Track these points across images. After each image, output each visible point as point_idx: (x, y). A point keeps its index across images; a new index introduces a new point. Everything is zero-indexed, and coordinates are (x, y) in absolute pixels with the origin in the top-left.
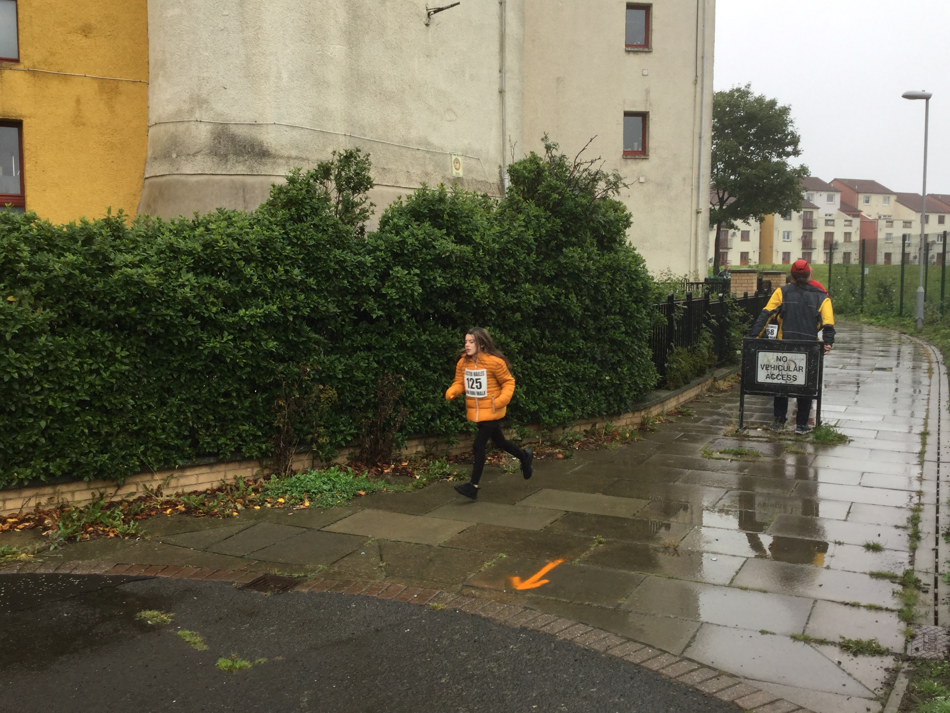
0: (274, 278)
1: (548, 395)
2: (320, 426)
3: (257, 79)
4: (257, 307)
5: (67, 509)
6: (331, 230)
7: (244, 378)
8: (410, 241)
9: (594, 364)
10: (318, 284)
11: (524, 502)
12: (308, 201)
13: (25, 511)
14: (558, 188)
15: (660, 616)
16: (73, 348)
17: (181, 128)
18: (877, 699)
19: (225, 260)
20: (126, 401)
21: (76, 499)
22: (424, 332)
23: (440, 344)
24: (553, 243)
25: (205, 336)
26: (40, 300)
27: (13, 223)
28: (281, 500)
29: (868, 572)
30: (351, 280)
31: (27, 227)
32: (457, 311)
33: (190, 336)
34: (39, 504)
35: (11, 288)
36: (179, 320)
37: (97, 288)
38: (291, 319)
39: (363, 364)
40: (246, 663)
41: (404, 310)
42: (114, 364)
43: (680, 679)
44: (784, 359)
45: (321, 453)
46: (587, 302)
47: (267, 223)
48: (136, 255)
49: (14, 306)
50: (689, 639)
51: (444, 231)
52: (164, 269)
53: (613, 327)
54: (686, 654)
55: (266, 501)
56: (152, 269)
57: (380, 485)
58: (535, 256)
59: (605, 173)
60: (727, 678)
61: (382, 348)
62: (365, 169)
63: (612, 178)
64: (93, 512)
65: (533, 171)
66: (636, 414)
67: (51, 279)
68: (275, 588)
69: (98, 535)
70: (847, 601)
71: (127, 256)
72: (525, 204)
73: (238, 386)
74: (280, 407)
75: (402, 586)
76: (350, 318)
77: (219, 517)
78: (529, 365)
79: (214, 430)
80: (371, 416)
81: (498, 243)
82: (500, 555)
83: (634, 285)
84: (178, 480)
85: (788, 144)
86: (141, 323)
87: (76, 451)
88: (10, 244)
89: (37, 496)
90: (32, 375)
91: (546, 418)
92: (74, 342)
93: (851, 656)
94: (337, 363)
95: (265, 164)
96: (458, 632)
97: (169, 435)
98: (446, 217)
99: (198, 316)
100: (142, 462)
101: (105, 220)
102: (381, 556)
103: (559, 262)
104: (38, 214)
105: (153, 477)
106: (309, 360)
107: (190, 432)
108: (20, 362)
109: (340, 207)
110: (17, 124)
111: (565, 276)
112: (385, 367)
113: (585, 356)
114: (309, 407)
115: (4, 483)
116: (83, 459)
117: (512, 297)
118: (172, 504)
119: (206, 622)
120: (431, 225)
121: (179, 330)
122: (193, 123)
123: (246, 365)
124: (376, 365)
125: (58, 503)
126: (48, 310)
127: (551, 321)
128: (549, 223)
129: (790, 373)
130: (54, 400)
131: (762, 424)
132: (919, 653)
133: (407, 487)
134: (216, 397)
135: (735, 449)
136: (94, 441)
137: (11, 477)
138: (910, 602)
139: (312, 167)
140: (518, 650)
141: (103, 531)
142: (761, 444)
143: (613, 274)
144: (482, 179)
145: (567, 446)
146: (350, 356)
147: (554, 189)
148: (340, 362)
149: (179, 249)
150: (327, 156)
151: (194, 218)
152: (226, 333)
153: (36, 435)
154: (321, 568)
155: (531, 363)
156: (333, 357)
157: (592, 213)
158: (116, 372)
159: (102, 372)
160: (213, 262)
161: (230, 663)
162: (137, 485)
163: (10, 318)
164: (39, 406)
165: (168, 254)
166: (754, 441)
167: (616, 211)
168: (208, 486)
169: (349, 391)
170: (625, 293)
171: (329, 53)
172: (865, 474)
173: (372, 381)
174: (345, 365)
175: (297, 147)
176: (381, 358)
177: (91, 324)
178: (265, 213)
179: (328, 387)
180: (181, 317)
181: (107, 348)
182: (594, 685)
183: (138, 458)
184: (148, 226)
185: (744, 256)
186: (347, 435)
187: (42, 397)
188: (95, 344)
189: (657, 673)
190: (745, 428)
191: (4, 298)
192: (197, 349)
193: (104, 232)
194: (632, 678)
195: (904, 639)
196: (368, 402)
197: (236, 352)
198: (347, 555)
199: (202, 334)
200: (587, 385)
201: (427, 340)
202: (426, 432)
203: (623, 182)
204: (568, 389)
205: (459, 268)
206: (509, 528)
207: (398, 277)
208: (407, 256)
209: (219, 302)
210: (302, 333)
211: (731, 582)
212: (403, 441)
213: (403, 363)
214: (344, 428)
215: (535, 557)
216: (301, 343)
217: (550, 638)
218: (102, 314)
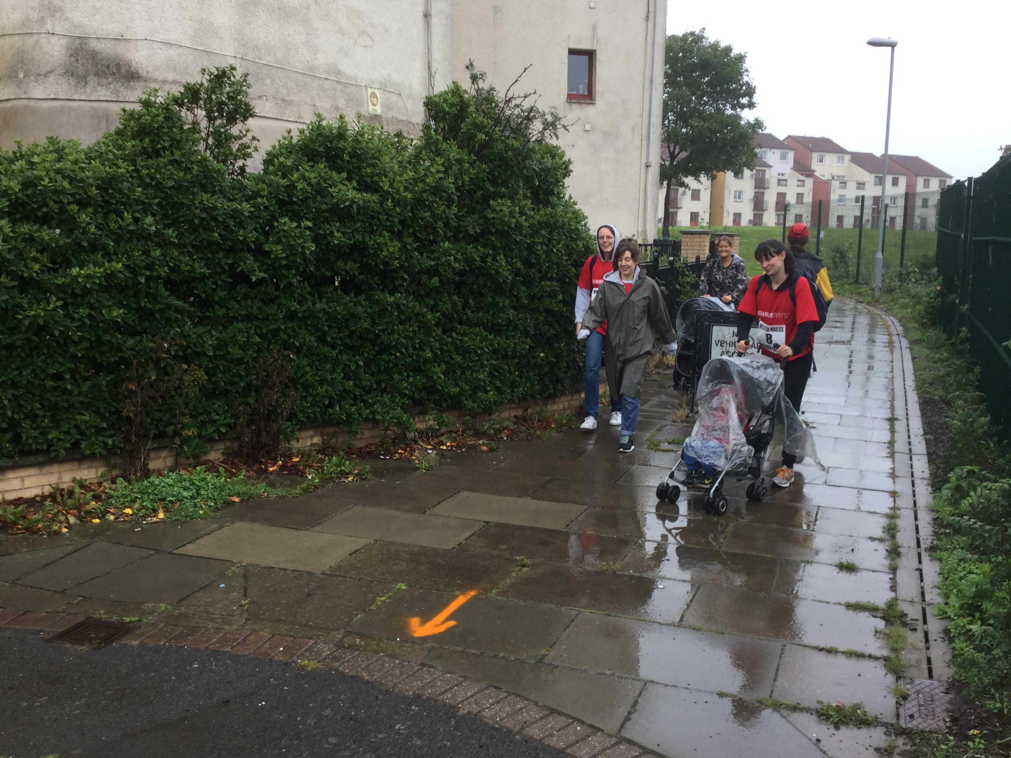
0: (120, 227)
2: (184, 415)
4: (96, 264)
6: (197, 168)
7: (80, 355)
8: (300, 186)
9: (526, 338)
10: (180, 236)
11: (437, 510)
12: (167, 130)
14: (485, 127)
17: (29, 41)
19: (51, 203)
22: (320, 299)
23: (339, 313)
24: (479, 194)
25: (25, 302)
28: (129, 511)
29: (844, 603)
30: (223, 233)
32: (360, 274)
38: (143, 280)
39: (241, 338)
41: (294, 271)
45: (186, 448)
46: (519, 264)
47: (111, 157)
51: (344, 175)
53: (549, 295)
54: (623, 733)
55: (109, 512)
57: (260, 488)
58: (456, 209)
59: (540, 110)
61: (267, 319)
62: (242, 92)
63: (549, 118)
65: (455, 106)
66: (575, 397)
68: (95, 639)
70: (822, 645)
72: (444, 146)
73: (72, 366)
74: (130, 391)
75: (266, 634)
76: (223, 281)
77: (43, 534)
78: (449, 340)
79: (43, 421)
80: (251, 401)
81: (411, 192)
82: (399, 585)
83: (574, 246)
91: (469, 403)
93: (832, 730)
94: (206, 337)
95: (134, 89)
96: (330, 705)
98: (346, 157)
99: (14, 276)
102: (246, 589)
103: (485, 217)
106: (169, 333)
111: (492, 234)
112: (270, 342)
113: (516, 328)
114: (170, 392)
117: (428, 257)
120: (329, 167)
122: (43, 35)
123: (82, 339)
124: (258, 339)
127: (475, 287)
128: (474, 170)
132: (915, 723)
133: (294, 491)
134: (43, 380)
138: (896, 646)
139: (177, 90)
140: (405, 732)
143: (550, 233)
144: (404, 118)
145: (494, 436)
146: (225, 328)
147: (479, 127)
148: (212, 336)
150: (195, 77)
151: (15, 148)
152: (54, 298)
154: (163, 608)
155: (451, 336)
156: (201, 330)
157: (525, 158)
160: (36, 206)
167: (553, 157)
168: (38, 491)
169: (224, 372)
170: (563, 255)
172: (831, 470)
173: (254, 359)
174: (217, 339)
175: (175, 69)
176: (265, 331)
178: (110, 144)
179: (193, 366)
185: (694, 217)
186: (221, 425)
192: (14, 318)
195: (894, 701)
196: (249, 385)
197: (68, 322)
198: (201, 588)
199: (22, 298)
200: (518, 363)
201: (324, 309)
202: (323, 420)
203: (562, 123)
204: (495, 368)
205: (363, 221)
206: (415, 545)
207: (285, 231)
208: (298, 205)
209: (45, 258)
210: (159, 299)
211: (681, 620)
212: (293, 432)
213: (293, 337)
214: (217, 417)
215: (442, 586)
216: (158, 311)
217: (451, 711)
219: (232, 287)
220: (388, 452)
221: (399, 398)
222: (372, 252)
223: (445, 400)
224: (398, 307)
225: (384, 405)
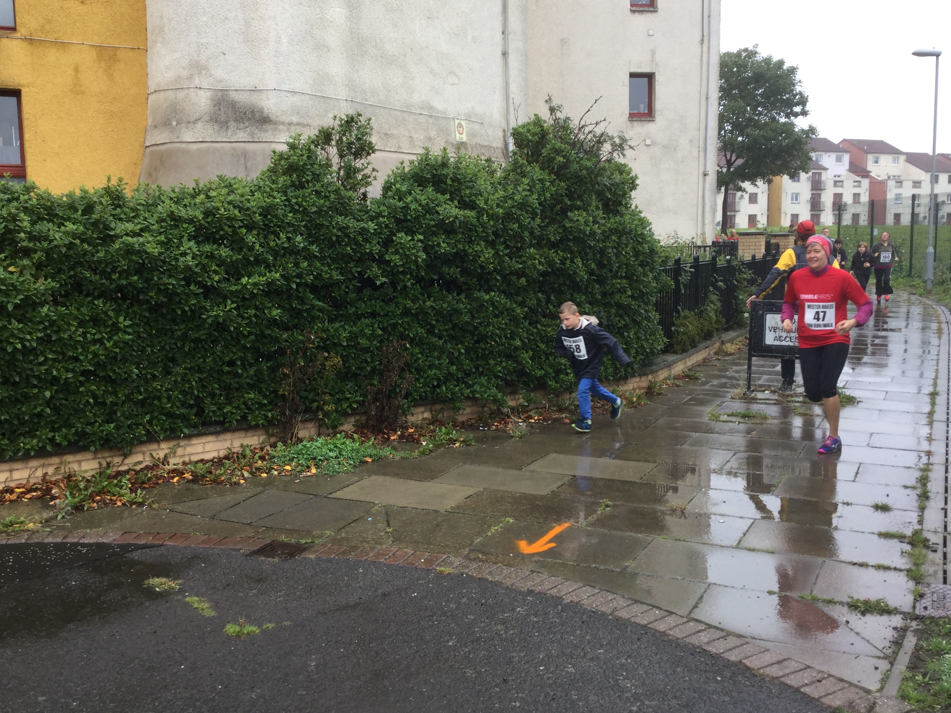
0: (277, 245)
1: (554, 360)
2: (325, 393)
3: (257, 44)
4: (260, 275)
5: (74, 478)
6: (332, 196)
7: (248, 346)
8: (413, 206)
10: (321, 251)
11: (531, 467)
12: (309, 167)
13: (32, 481)
14: (563, 151)
15: (667, 577)
16: (76, 318)
17: (181, 95)
18: (885, 657)
19: (226, 228)
20: (131, 371)
21: (83, 469)
22: (429, 298)
23: (445, 310)
24: (559, 207)
25: (208, 305)
26: (42, 270)
27: (12, 193)
29: (876, 532)
30: (354, 247)
31: (26, 197)
32: (461, 277)
33: (193, 304)
34: (47, 473)
35: (12, 259)
36: (182, 289)
37: (98, 257)
38: (294, 286)
39: (368, 332)
40: (254, 629)
41: (408, 276)
42: (118, 333)
43: (687, 640)
45: (326, 420)
46: (593, 265)
47: (268, 189)
48: (137, 224)
49: (15, 276)
50: (696, 600)
51: (448, 196)
52: (166, 238)
53: (619, 291)
54: (693, 615)
55: (273, 469)
56: (153, 238)
57: (387, 452)
58: (540, 220)
59: (610, 134)
60: (735, 638)
61: (387, 315)
62: (366, 133)
63: (617, 141)
64: (100, 481)
65: (537, 134)
66: (643, 379)
67: (51, 248)
68: (282, 555)
69: (106, 504)
70: (855, 561)
71: (127, 225)
72: (529, 168)
73: (242, 354)
74: (285, 375)
75: (410, 551)
76: (354, 286)
77: (226, 485)
78: (535, 330)
79: (219, 399)
80: (376, 383)
81: (502, 207)
82: (507, 519)
83: (641, 249)
84: (185, 448)
85: (797, 104)
86: (143, 292)
87: (81, 420)
88: (9, 214)
89: (43, 466)
90: (35, 345)
92: (76, 312)
93: (859, 616)
94: (341, 331)
95: (266, 131)
96: (466, 596)
97: (174, 404)
98: (449, 182)
99: (200, 285)
100: (148, 431)
101: (105, 189)
102: (388, 522)
103: (564, 226)
104: (37, 184)
105: (159, 445)
106: (313, 328)
107: (195, 401)
108: (23, 332)
109: (342, 173)
110: (16, 93)
111: (570, 240)
112: (390, 334)
114: (314, 375)
115: (10, 453)
116: (89, 429)
117: (517, 261)
118: (179, 473)
119: (214, 588)
120: (435, 190)
121: (182, 299)
122: (192, 90)
123: (250, 333)
124: (380, 332)
125: (65, 472)
126: (50, 280)
127: (556, 285)
128: (554, 187)
130: (58, 370)
131: (770, 386)
132: (928, 612)
133: (413, 454)
134: (221, 366)
135: (743, 412)
136: (99, 411)
137: (17, 448)
138: (918, 562)
139: (313, 133)
140: (524, 613)
141: (111, 500)
142: (770, 406)
143: (619, 238)
144: (486, 144)
146: (355, 324)
147: (558, 152)
148: (345, 330)
149: (180, 217)
150: (328, 122)
151: (194, 185)
152: (229, 302)
153: (40, 405)
154: (328, 534)
155: (536, 328)
156: (337, 325)
157: (597, 176)
158: (120, 341)
159: (105, 342)
160: (214, 230)
161: (237, 628)
162: (143, 454)
163: (12, 288)
164: (43, 377)
165: (169, 222)
166: (762, 403)
167: (622, 173)
168: (215, 454)
169: (354, 359)
170: (631, 257)
171: (329, 17)
172: (874, 435)
173: (377, 348)
174: (349, 333)
175: (298, 113)
176: (386, 325)
177: (93, 294)
178: (266, 180)
179: (332, 354)
180: (183, 286)
181: (110, 317)
182: (601, 646)
183: (144, 427)
184: (149, 195)
185: (752, 219)
186: (353, 402)
187: (46, 367)
188: (98, 314)
189: (664, 634)
190: (753, 391)
191: (5, 269)
192: (200, 317)
193: (103, 201)
194: (639, 639)
195: (912, 598)
196: (374, 369)
197: (239, 320)
198: (354, 521)
199: (205, 302)
201: (432, 306)
202: (432, 398)
203: (628, 144)
205: (463, 233)
206: (516, 492)
207: (401, 243)
208: (411, 222)
209: (222, 270)
210: (306, 301)
211: (739, 543)
212: (409, 407)
213: (408, 330)
214: (349, 395)
215: (541, 521)
216: (305, 310)
217: (557, 600)
218: (104, 283)
219: (359, 290)
220: (486, 424)
221: (494, 380)
222: (471, 258)
223: (533, 381)
224: (493, 304)
225: (482, 386)
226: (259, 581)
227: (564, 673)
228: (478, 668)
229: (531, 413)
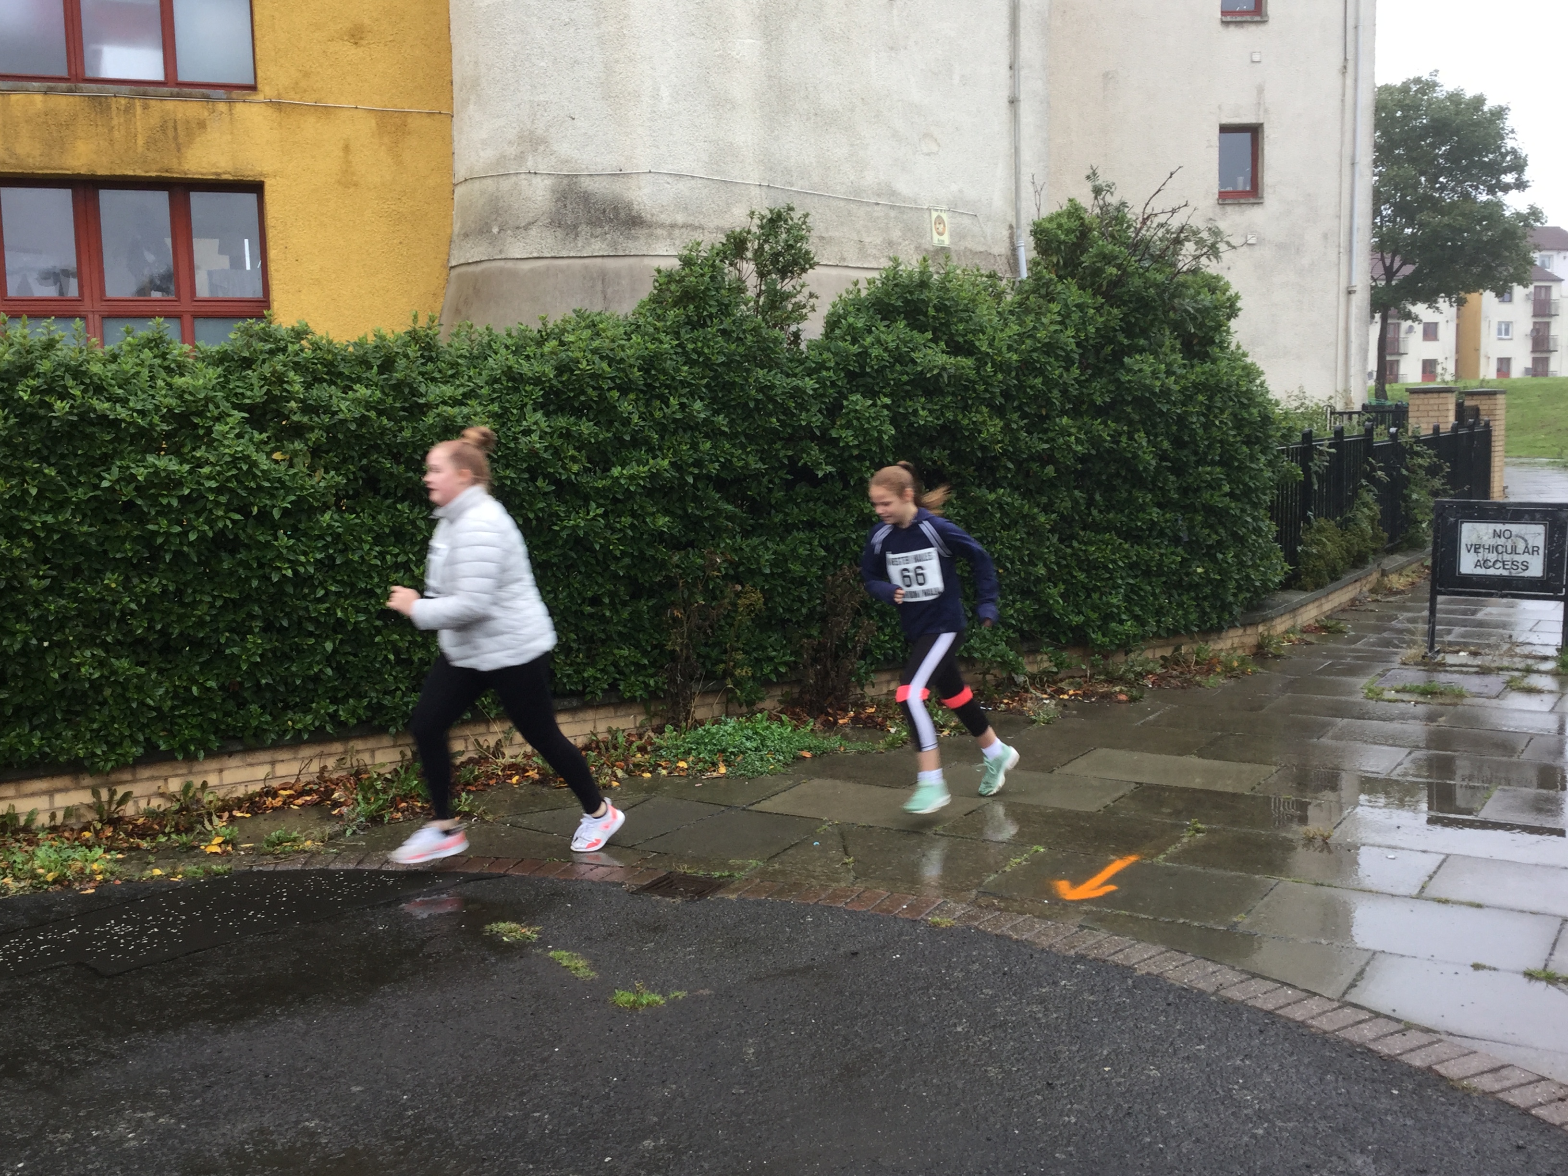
0: (664, 416)
1: (1100, 599)
2: (737, 649)
3: (623, 102)
4: (639, 462)
5: (365, 776)
6: (749, 337)
7: (621, 574)
8: (875, 352)
9: (1176, 547)
10: (732, 423)
11: (1068, 769)
12: (713, 293)
13: (304, 779)
14: (1117, 257)
15: (1304, 941)
16: (370, 530)
17: (506, 185)
19: (590, 391)
21: (377, 762)
24: (1109, 349)
25: (561, 510)
26: (320, 458)
27: (277, 341)
30: (782, 417)
31: (297, 347)
33: (540, 509)
34: (325, 767)
35: (277, 441)
36: (524, 485)
37: (403, 438)
38: (691, 480)
39: (802, 551)
40: (657, 998)
41: (867, 463)
43: (1342, 1034)
44: (1507, 534)
45: (738, 692)
46: (1166, 445)
47: (651, 330)
48: (458, 386)
49: (283, 467)
50: (1353, 975)
51: (929, 335)
52: (501, 407)
53: (1210, 486)
54: (1349, 998)
55: (660, 765)
56: (480, 407)
57: (834, 742)
58: (1078, 371)
59: (1194, 228)
60: (1419, 1034)
61: (833, 526)
62: (802, 238)
63: (1206, 236)
64: (406, 779)
65: (1074, 231)
66: (1249, 631)
67: (335, 424)
68: (687, 891)
69: (415, 814)
71: (444, 388)
72: (1060, 287)
73: (612, 587)
74: (675, 619)
75: (883, 892)
76: (781, 478)
78: (1069, 551)
79: (577, 656)
80: (816, 633)
81: (1016, 351)
82: (1035, 847)
83: (1246, 415)
85: (1508, 170)
87: (377, 687)
88: (274, 373)
89: (321, 755)
90: (312, 571)
92: (371, 522)
94: (761, 550)
95: (636, 238)
96: (977, 960)
98: (931, 312)
99: (551, 479)
101: (410, 332)
102: (845, 848)
103: (1118, 380)
106: (718, 545)
108: (295, 551)
109: (762, 299)
110: (256, 188)
111: (1128, 403)
112: (837, 557)
113: (1162, 534)
114: (719, 620)
115: (273, 736)
116: (387, 701)
117: (1040, 439)
118: (519, 770)
119: (590, 939)
120: (909, 325)
121: (524, 500)
122: (523, 176)
123: (624, 554)
124: (823, 553)
125: (352, 767)
126: (332, 473)
127: (1104, 477)
128: (1101, 316)
129: (1516, 558)
130: (344, 610)
131: (1467, 644)
133: (877, 746)
134: (580, 605)
135: (1422, 685)
136: (402, 673)
137: (283, 728)
139: (718, 239)
140: (1074, 988)
142: (1467, 676)
143: (1210, 398)
144: (981, 249)
145: (1134, 681)
146: (783, 539)
147: (1108, 259)
148: (768, 549)
149: (521, 374)
150: (741, 222)
151: (540, 326)
152: (593, 505)
153: (318, 663)
154: (754, 865)
155: (1070, 546)
156: (755, 541)
157: (1173, 296)
159: (412, 566)
160: (572, 394)
161: (632, 997)
162: (466, 740)
163: (277, 485)
164: (323, 620)
165: (505, 383)
166: (1455, 672)
167: (1213, 291)
169: (781, 595)
170: (1229, 429)
171: (734, 53)
173: (818, 578)
174: (775, 553)
175: (686, 208)
176: (831, 541)
177: (396, 493)
178: (648, 314)
179: (748, 587)
180: (526, 480)
181: (419, 530)
182: (1201, 1041)
184: (472, 341)
186: (779, 664)
187: (328, 605)
188: (401, 524)
189: (1302, 1024)
190: (1438, 652)
191: (269, 455)
192: (550, 529)
193: (409, 351)
194: (1261, 1032)
196: (812, 611)
197: (608, 534)
198: (792, 846)
199: (558, 506)
200: (1164, 583)
203: (1227, 241)
204: (1133, 589)
205: (953, 394)
206: (1046, 808)
207: (856, 411)
208: (871, 376)
209: (582, 456)
210: (708, 503)
211: (1421, 891)
212: (867, 673)
214: (774, 653)
215: (1091, 850)
216: (706, 518)
217: (1126, 971)
218: (411, 478)
220: (991, 702)
221: (1003, 630)
222: (967, 434)
224: (1001, 507)
225: (984, 639)
226: (655, 930)
227: (1143, 1078)
228: (1007, 1066)
229: (1062, 685)
